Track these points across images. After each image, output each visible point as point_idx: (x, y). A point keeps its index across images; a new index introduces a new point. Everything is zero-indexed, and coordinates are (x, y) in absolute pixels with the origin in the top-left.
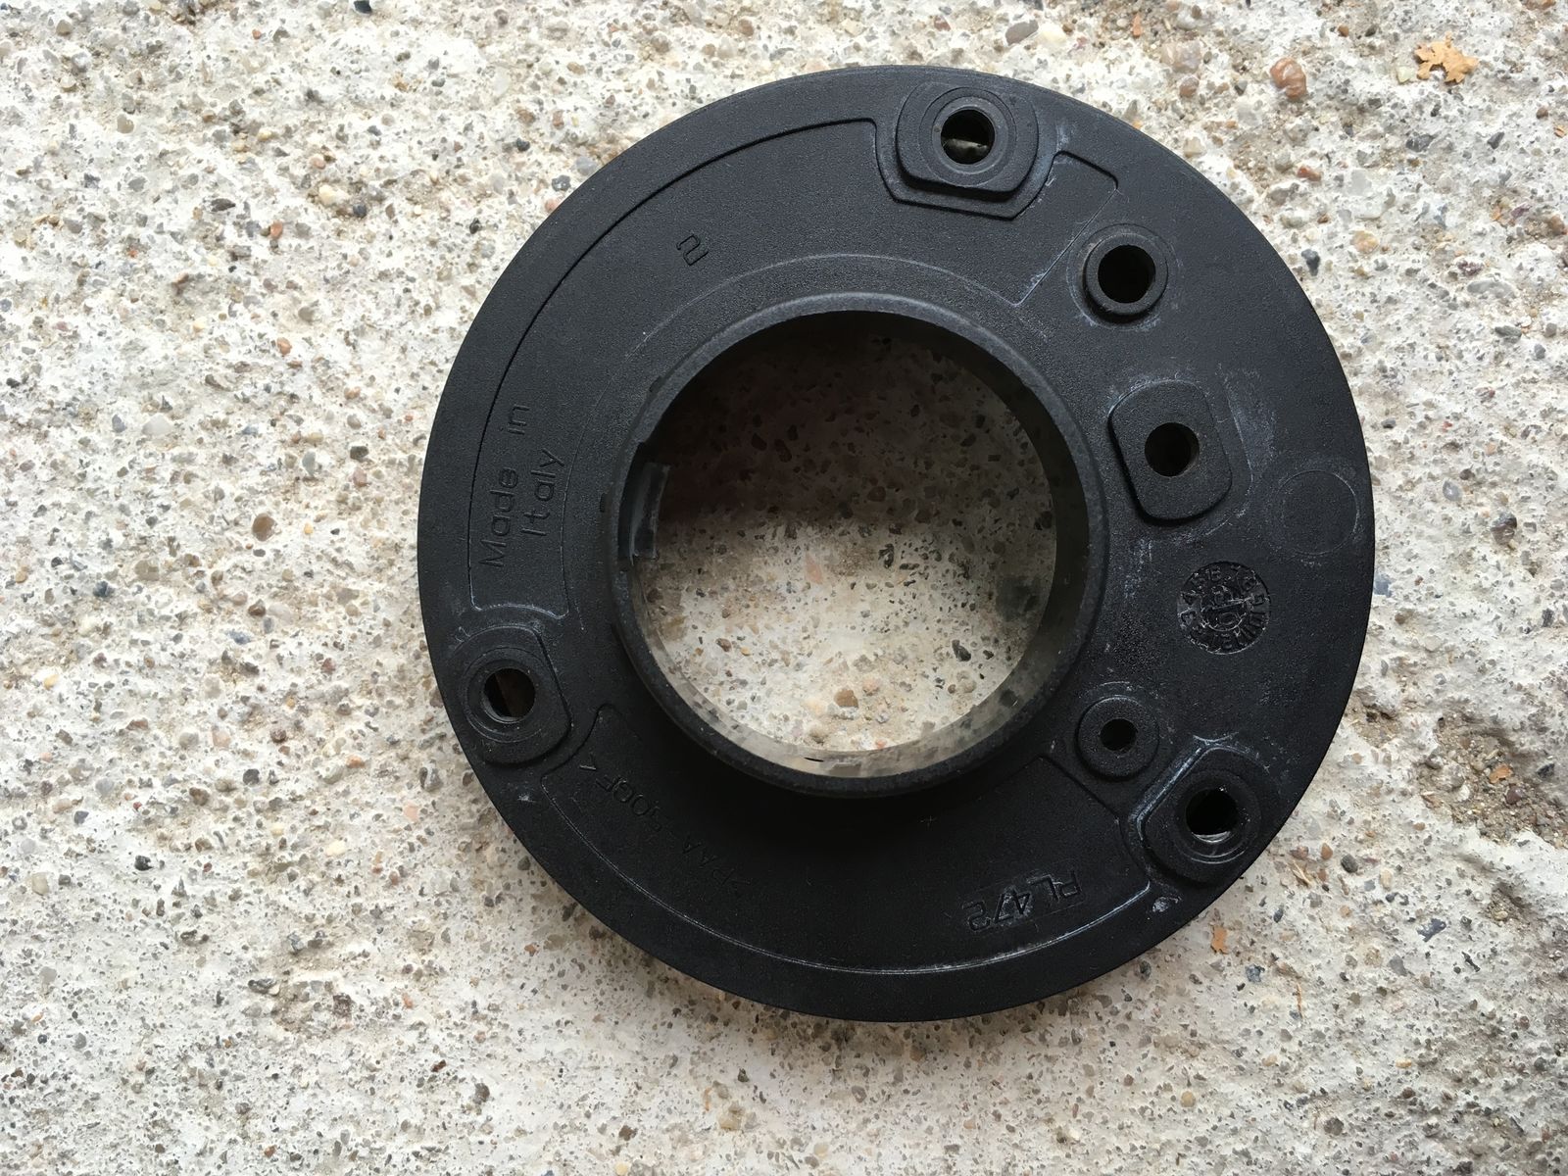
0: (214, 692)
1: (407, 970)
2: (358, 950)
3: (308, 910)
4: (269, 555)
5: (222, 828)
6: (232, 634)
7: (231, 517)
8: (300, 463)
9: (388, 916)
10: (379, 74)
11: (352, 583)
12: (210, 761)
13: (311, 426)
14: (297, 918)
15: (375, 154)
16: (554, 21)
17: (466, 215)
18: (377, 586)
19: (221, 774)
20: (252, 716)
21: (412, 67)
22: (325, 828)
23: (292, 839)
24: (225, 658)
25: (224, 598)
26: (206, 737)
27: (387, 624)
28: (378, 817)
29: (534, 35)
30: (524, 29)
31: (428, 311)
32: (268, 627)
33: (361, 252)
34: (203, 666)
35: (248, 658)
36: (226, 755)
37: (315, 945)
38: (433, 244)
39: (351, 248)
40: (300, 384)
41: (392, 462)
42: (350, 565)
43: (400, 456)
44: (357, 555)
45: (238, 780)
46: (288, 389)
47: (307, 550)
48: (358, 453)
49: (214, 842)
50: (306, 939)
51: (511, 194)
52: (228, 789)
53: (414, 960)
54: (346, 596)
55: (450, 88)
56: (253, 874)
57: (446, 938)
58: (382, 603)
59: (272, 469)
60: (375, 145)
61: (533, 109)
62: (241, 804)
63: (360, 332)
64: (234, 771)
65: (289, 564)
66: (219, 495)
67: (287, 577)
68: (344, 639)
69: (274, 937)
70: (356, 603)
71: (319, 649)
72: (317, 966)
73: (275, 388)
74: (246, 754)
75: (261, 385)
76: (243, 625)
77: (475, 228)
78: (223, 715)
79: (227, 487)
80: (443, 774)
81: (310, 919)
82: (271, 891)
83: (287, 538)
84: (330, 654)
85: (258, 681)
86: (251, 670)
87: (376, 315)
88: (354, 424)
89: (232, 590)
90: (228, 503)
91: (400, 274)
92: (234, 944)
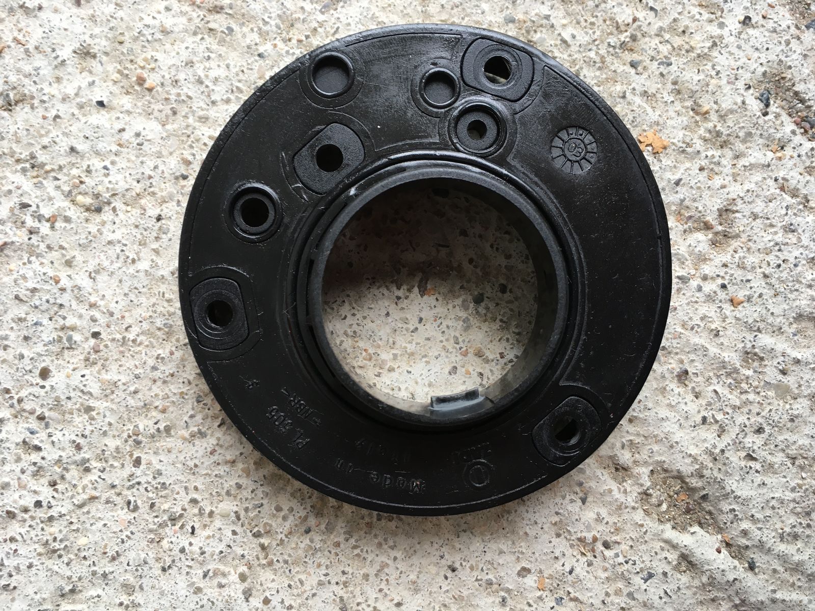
0: (19, 460)
1: (121, 604)
2: (95, 594)
3: (69, 573)
4: (48, 388)
5: (23, 531)
6: (28, 429)
7: (28, 368)
8: (64, 340)
9: (110, 577)
10: (109, 138)
11: (92, 403)
12: (16, 496)
13: (71, 321)
14: (63, 577)
15: (106, 180)
16: (201, 113)
17: (154, 212)
18: (105, 404)
19: (22, 502)
20: (38, 472)
21: (126, 136)
22: (77, 530)
23: (60, 537)
24: (24, 442)
25: (24, 410)
26: (14, 483)
27: (110, 424)
28: (105, 525)
29: (191, 120)
30: (186, 117)
31: (134, 261)
32: (47, 426)
33: (98, 230)
34: (13, 446)
35: (36, 442)
36: (25, 492)
37: (73, 591)
38: (137, 227)
39: (93, 228)
40: (65, 299)
41: (114, 340)
42: (91, 394)
43: (118, 336)
44: (95, 388)
45: (31, 505)
46: (59, 301)
47: (68, 386)
48: (96, 335)
49: (19, 538)
50: (68, 588)
51: (179, 201)
52: (26, 510)
53: (125, 599)
54: (89, 409)
55: (146, 147)
56: (40, 554)
57: (141, 588)
58: (108, 414)
59: (50, 343)
60: (107, 175)
61: (190, 158)
62: (33, 518)
63: (97, 272)
64: (29, 501)
65: (59, 393)
66: (22, 357)
67: (57, 399)
68: (87, 433)
69: (51, 587)
70: (94, 413)
71: (74, 438)
72: (74, 602)
73: (52, 301)
74: (35, 492)
75: (44, 299)
76: (34, 424)
77: (159, 219)
78: (23, 472)
79: (26, 353)
80: (139, 503)
81: (69, 578)
82: (49, 563)
83: (57, 379)
84: (79, 440)
85: (42, 454)
86: (38, 449)
87: (106, 263)
88: (94, 320)
89: (28, 406)
90: (26, 361)
91: (119, 242)
92: (30, 590)
